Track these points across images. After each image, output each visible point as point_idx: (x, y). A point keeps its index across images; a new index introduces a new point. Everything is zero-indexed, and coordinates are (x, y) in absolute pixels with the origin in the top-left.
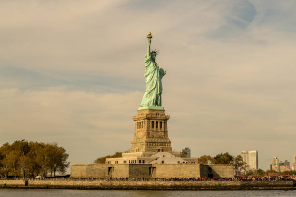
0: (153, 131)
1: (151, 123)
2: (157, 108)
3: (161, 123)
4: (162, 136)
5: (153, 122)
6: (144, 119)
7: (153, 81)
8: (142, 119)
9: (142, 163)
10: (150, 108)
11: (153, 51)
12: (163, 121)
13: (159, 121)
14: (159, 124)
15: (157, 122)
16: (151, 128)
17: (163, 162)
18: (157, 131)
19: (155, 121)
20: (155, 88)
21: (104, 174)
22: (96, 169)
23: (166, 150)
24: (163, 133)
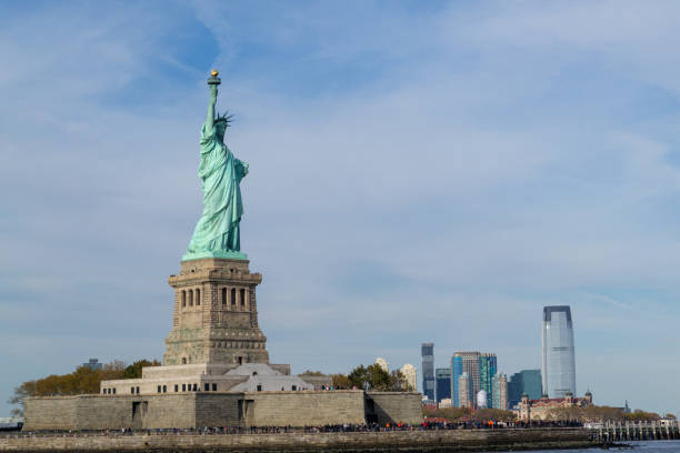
0: (226, 312)
1: (220, 292)
2: (231, 255)
3: (242, 291)
4: (245, 325)
5: (224, 290)
6: (203, 283)
7: (223, 190)
8: (199, 284)
9: (211, 391)
10: (218, 256)
11: (221, 116)
12: (246, 288)
13: (238, 288)
14: (237, 294)
15: (233, 291)
16: (220, 305)
17: (259, 388)
18: (233, 313)
19: (229, 288)
20: (226, 208)
21: (123, 418)
22: (102, 408)
23: (257, 360)
24: (247, 318)
